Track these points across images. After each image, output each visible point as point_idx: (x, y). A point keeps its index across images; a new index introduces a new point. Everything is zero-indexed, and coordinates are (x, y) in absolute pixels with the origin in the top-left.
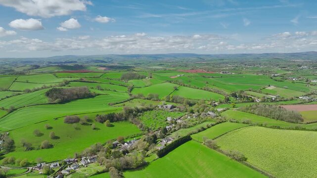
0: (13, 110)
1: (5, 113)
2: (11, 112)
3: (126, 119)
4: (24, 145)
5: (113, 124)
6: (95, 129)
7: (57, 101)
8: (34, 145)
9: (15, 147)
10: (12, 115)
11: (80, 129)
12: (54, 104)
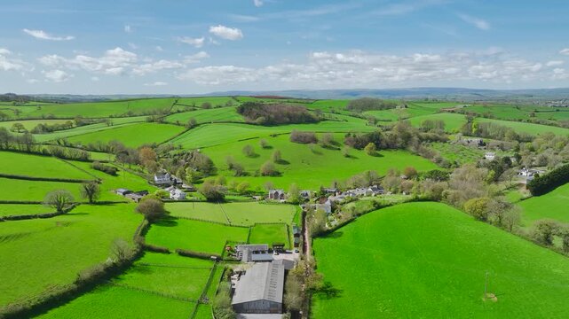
0: (193, 126)
1: (182, 129)
2: (192, 128)
3: (403, 148)
4: (231, 167)
5: (381, 152)
6: (348, 156)
7: (257, 120)
8: (246, 170)
9: (216, 169)
10: (195, 132)
11: (320, 154)
12: (255, 124)
